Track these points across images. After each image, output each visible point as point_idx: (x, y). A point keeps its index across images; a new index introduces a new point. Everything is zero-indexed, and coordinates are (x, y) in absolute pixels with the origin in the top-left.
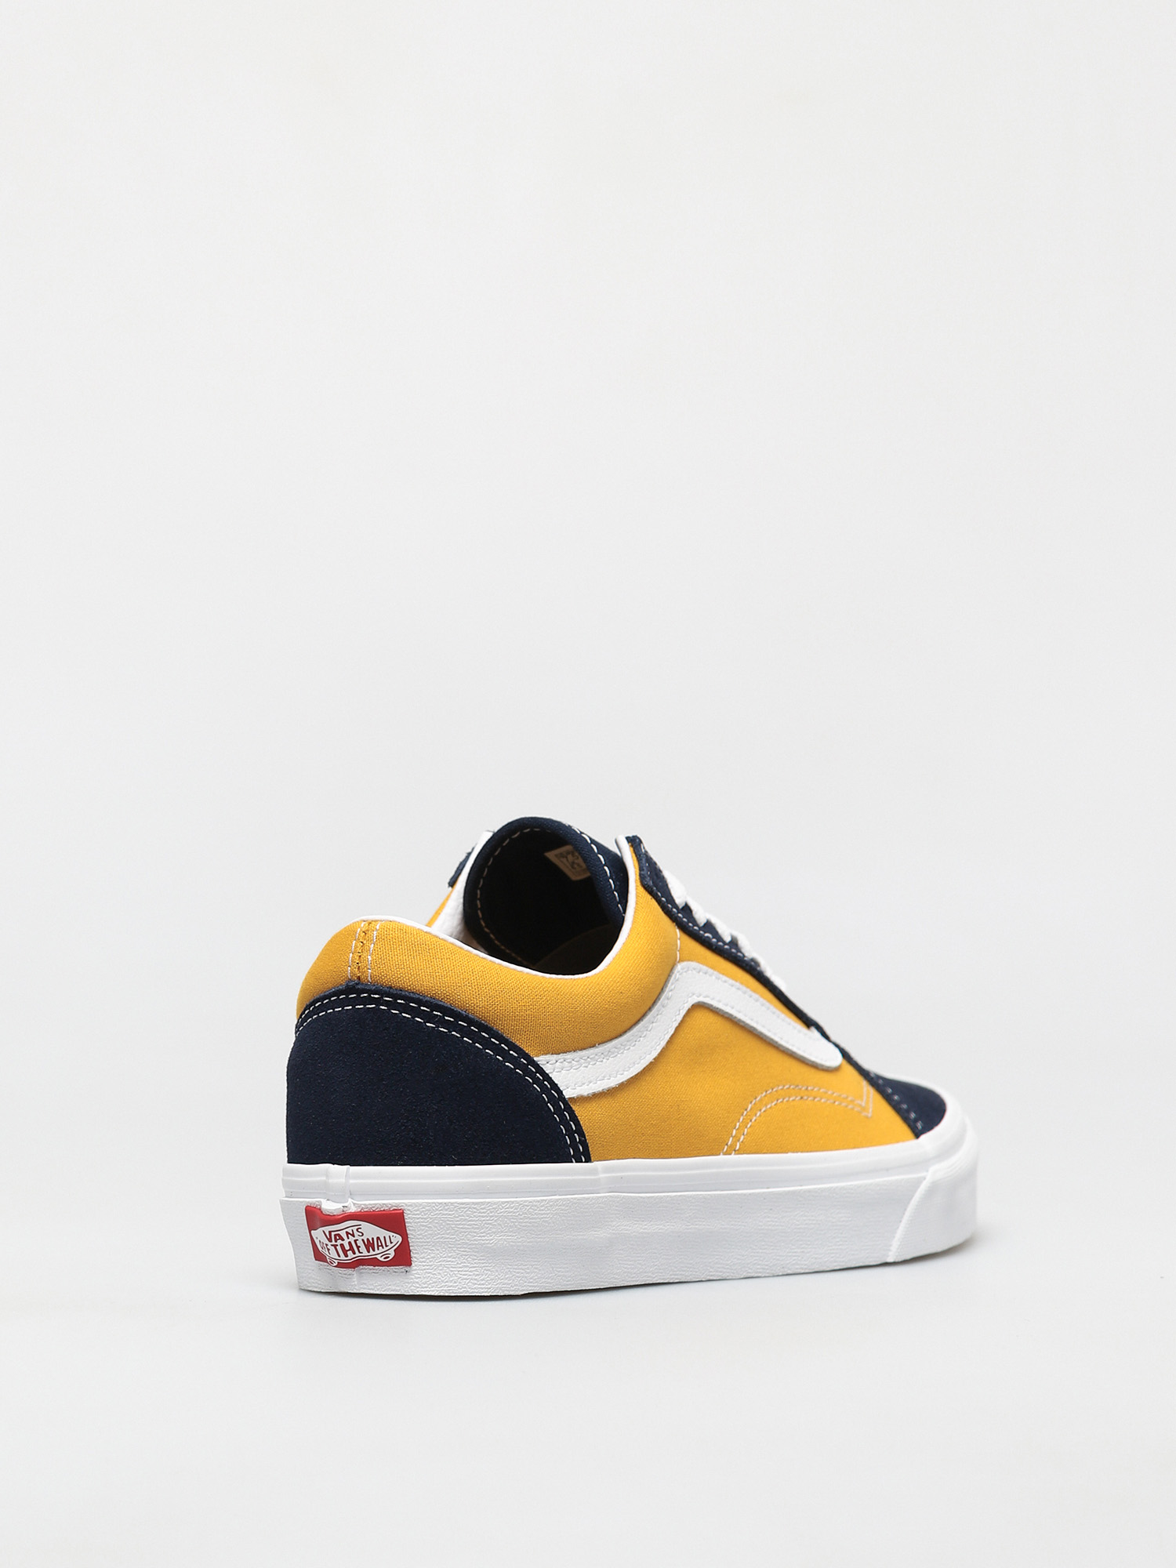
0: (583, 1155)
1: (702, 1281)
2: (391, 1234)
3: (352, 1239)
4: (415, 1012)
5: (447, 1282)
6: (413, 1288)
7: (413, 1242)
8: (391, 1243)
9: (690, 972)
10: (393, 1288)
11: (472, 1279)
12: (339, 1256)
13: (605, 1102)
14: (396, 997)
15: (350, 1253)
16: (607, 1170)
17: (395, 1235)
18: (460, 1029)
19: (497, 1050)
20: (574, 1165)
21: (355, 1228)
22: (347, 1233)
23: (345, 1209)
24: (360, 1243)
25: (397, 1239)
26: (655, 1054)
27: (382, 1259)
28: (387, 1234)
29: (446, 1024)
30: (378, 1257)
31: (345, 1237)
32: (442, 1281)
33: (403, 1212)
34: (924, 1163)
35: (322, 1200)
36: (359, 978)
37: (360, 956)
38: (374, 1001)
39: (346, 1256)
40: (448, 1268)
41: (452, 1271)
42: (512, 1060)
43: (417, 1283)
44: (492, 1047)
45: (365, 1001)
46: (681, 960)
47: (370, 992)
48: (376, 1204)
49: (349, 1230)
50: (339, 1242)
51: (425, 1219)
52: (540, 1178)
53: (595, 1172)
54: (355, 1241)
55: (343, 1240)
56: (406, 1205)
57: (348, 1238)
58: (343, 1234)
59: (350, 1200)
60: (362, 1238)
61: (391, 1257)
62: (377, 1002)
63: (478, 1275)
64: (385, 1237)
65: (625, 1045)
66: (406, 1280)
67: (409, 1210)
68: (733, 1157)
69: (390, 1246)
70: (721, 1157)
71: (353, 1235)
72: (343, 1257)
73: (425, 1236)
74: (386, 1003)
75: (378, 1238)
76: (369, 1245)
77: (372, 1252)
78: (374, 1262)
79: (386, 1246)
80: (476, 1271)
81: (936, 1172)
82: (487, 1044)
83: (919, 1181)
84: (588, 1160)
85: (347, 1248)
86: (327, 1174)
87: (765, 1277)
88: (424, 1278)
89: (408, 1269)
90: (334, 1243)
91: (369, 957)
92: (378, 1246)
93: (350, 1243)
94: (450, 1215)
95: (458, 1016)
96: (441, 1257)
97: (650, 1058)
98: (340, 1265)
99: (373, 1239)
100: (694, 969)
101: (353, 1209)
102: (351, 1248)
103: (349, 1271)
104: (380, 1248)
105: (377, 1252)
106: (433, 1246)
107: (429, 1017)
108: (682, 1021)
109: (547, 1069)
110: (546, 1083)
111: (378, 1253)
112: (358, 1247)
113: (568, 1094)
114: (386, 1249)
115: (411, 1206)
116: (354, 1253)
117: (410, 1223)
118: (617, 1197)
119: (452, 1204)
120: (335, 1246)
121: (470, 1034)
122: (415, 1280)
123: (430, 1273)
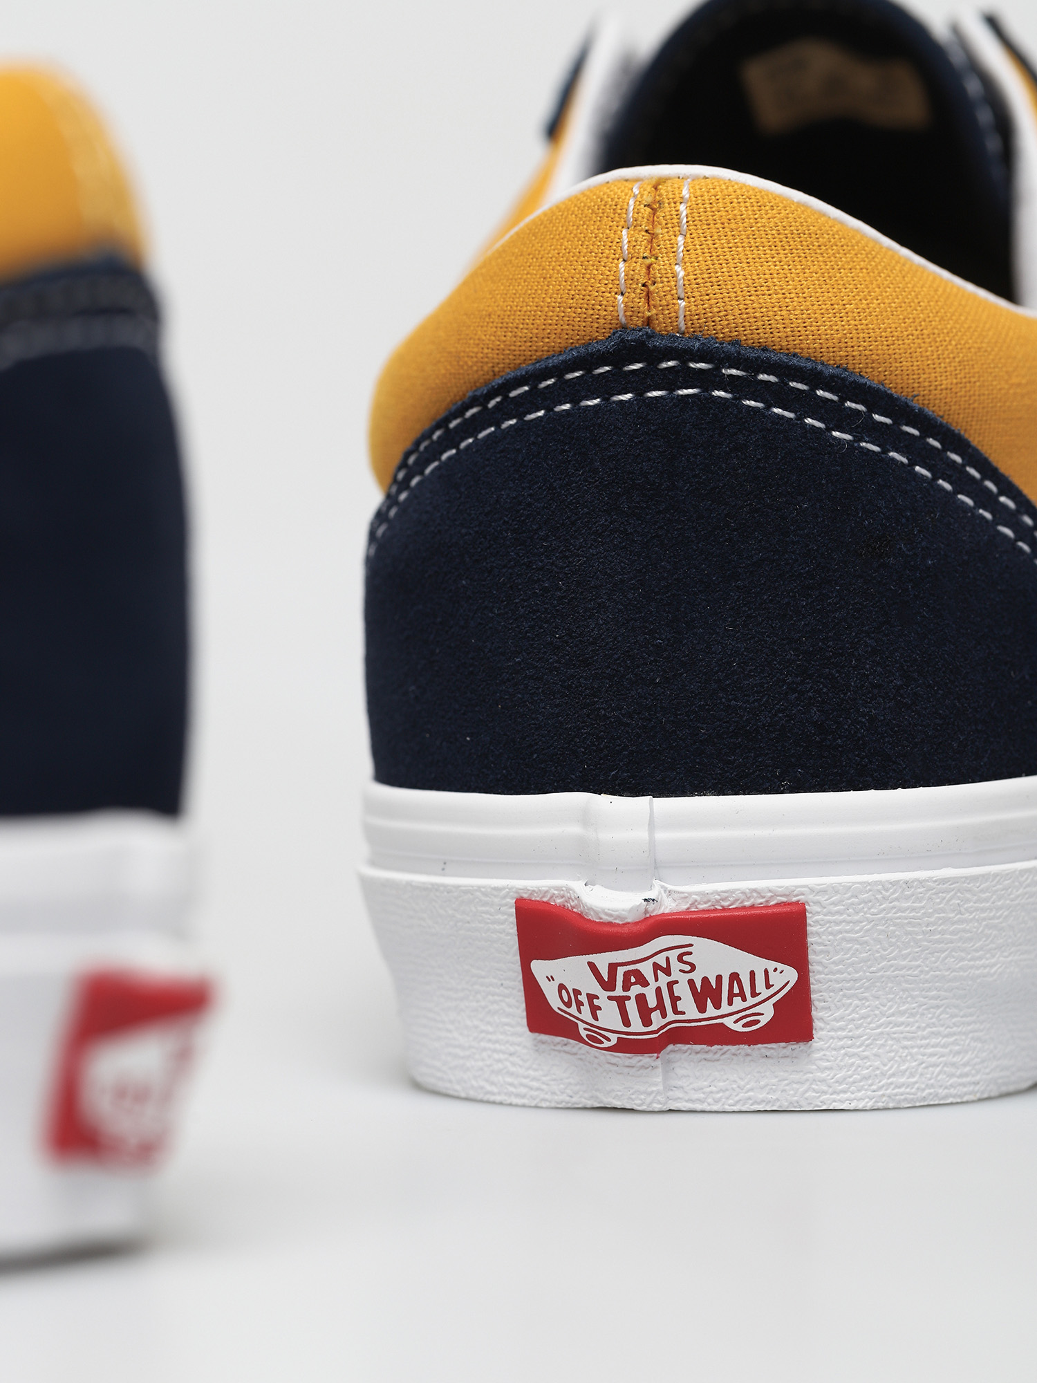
2: (771, 965)
3: (664, 980)
4: (802, 404)
5: (893, 1075)
6: (810, 1094)
7: (819, 981)
8: (768, 986)
10: (761, 1096)
11: (946, 1065)
12: (627, 1022)
14: (753, 366)
15: (655, 1016)
17: (780, 966)
21: (673, 955)
22: (656, 967)
23: (651, 906)
24: (682, 990)
25: (786, 976)
27: (738, 1027)
28: (760, 964)
29: (877, 433)
30: (729, 1022)
31: (649, 974)
32: (883, 1074)
33: (804, 911)
35: (572, 883)
36: (649, 321)
37: (649, 267)
38: (694, 378)
39: (647, 1021)
40: (898, 1040)
41: (905, 1047)
43: (823, 1081)
45: (670, 381)
47: (685, 355)
48: (733, 892)
49: (662, 959)
50: (634, 990)
51: (856, 923)
54: (670, 985)
55: (645, 983)
56: (812, 890)
57: (657, 980)
58: (646, 969)
59: (664, 880)
60: (690, 976)
61: (764, 1020)
62: (706, 381)
63: (958, 1053)
64: (752, 974)
66: (796, 1077)
67: (818, 903)
69: (765, 993)
71: (667, 972)
72: (637, 1025)
73: (852, 964)
74: (729, 383)
75: (734, 977)
76: (706, 993)
77: (711, 1011)
78: (716, 1035)
79: (754, 994)
80: (955, 1043)
85: (651, 1002)
86: (585, 818)
88: (841, 1068)
89: (802, 1048)
90: (619, 991)
91: (678, 269)
92: (731, 995)
93: (658, 990)
94: (914, 909)
96: (883, 1014)
98: (627, 1046)
99: (719, 978)
101: (668, 907)
102: (661, 1006)
103: (646, 1059)
104: (737, 1000)
105: (725, 1008)
106: (867, 989)
111: (728, 1014)
112: (676, 1000)
114: (751, 1001)
115: (824, 891)
116: (664, 1015)
117: (818, 934)
120: (621, 1002)
122: (817, 1074)
123: (854, 1055)
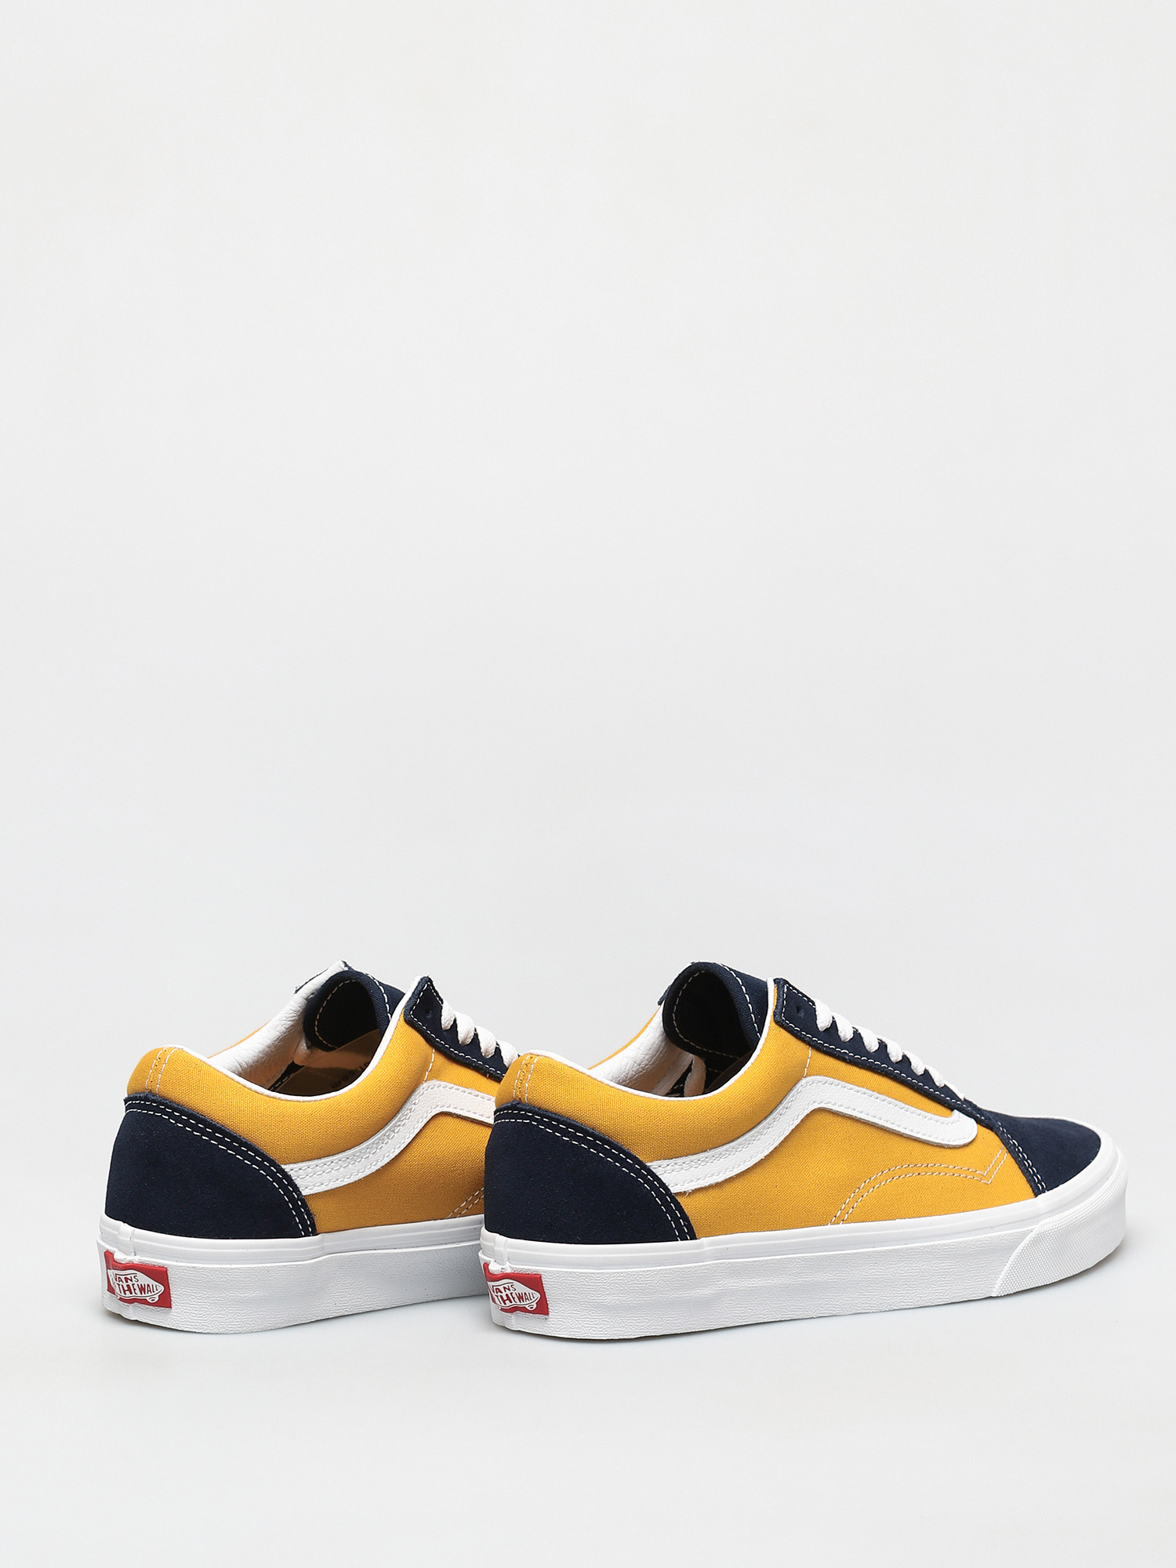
0: (688, 1232)
1: (813, 1318)
2: (534, 1291)
3: (508, 1292)
4: (556, 1129)
5: (574, 1327)
6: (550, 1331)
7: (548, 1298)
8: (534, 1297)
9: (815, 1084)
10: (538, 1329)
11: (592, 1327)
12: (501, 1303)
13: (712, 1193)
14: (543, 1116)
15: (507, 1302)
16: (712, 1244)
17: (536, 1292)
18: (588, 1143)
19: (616, 1158)
20: (680, 1243)
21: (510, 1285)
22: (505, 1288)
23: (504, 1270)
24: (514, 1296)
25: (538, 1295)
26: (767, 1153)
27: (529, 1308)
28: (531, 1290)
29: (578, 1138)
30: (526, 1306)
31: (503, 1290)
33: (541, 1276)
34: (1036, 1218)
35: (492, 1260)
36: (520, 1099)
37: (522, 1083)
38: (528, 1118)
39: (505, 1304)
40: (575, 1318)
41: (577, 1320)
42: (628, 1166)
43: (554, 1328)
44: (613, 1156)
45: (523, 1117)
46: (808, 1075)
47: (526, 1111)
48: (523, 1269)
49: (506, 1286)
50: (499, 1294)
51: (556, 1282)
52: (645, 1254)
53: (700, 1246)
54: (511, 1294)
55: (501, 1292)
56: (543, 1271)
57: (505, 1291)
58: (501, 1288)
59: (508, 1263)
60: (515, 1292)
61: (535, 1307)
62: (531, 1118)
63: (597, 1324)
64: (530, 1293)
65: (738, 1148)
66: (546, 1325)
67: (544, 1275)
68: (841, 1226)
69: (534, 1300)
70: (829, 1227)
71: (509, 1290)
72: (503, 1304)
73: (558, 1294)
74: (536, 1120)
75: (526, 1293)
76: (520, 1298)
77: (522, 1303)
78: (524, 1310)
79: (531, 1300)
80: (595, 1321)
81: (1048, 1224)
82: (608, 1153)
83: (1025, 1234)
84: (693, 1237)
85: (505, 1298)
86: (495, 1241)
87: (873, 1312)
88: (558, 1325)
89: (546, 1316)
90: (496, 1294)
91: (527, 1084)
92: (526, 1299)
93: (507, 1295)
94: (574, 1280)
95: (586, 1132)
96: (569, 1310)
97: (762, 1156)
98: (502, 1310)
99: (522, 1293)
100: (819, 1082)
101: (509, 1271)
102: (508, 1299)
103: (510, 1314)
104: (528, 1300)
105: (525, 1302)
106: (563, 1302)
107: (565, 1133)
108: (797, 1127)
109: (658, 1172)
110: (655, 1182)
111: (526, 1304)
112: (514, 1298)
113: (673, 1190)
114: (531, 1302)
115: (546, 1272)
116: (512, 1302)
117: (546, 1284)
118: (723, 1263)
119: (575, 1273)
120: (497, 1296)
121: (595, 1147)
122: (553, 1324)
123: (561, 1321)
